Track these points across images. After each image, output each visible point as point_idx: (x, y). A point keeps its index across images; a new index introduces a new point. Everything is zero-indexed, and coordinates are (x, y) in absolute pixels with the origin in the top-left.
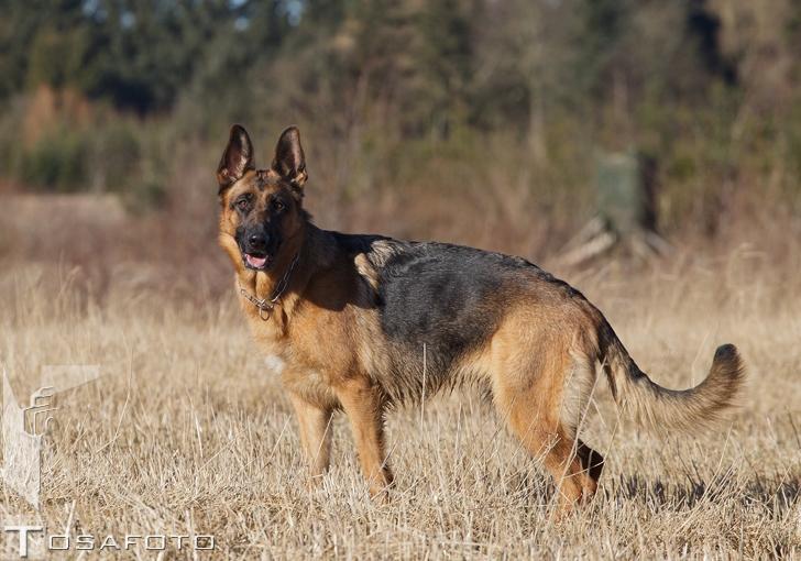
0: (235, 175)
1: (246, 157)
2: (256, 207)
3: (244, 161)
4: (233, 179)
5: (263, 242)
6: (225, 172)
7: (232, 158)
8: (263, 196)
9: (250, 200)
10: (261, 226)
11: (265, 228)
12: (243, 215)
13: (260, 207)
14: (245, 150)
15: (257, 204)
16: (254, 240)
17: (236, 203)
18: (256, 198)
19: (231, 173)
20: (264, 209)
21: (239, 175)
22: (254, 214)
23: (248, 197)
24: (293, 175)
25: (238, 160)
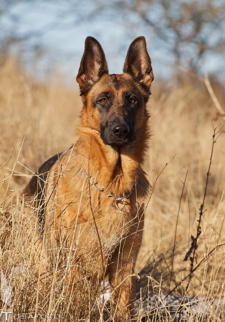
0: (92, 79)
1: (99, 62)
2: (115, 104)
3: (97, 67)
4: (91, 82)
5: (125, 131)
6: (83, 77)
7: (88, 65)
8: (119, 95)
9: (108, 98)
10: (121, 118)
11: (125, 119)
12: (104, 110)
13: (118, 103)
14: (97, 57)
15: (115, 100)
16: (117, 131)
17: (97, 102)
18: (114, 96)
19: (88, 78)
20: (121, 105)
21: (96, 78)
22: (114, 109)
23: (107, 96)
24: (141, 77)
25: (93, 66)
